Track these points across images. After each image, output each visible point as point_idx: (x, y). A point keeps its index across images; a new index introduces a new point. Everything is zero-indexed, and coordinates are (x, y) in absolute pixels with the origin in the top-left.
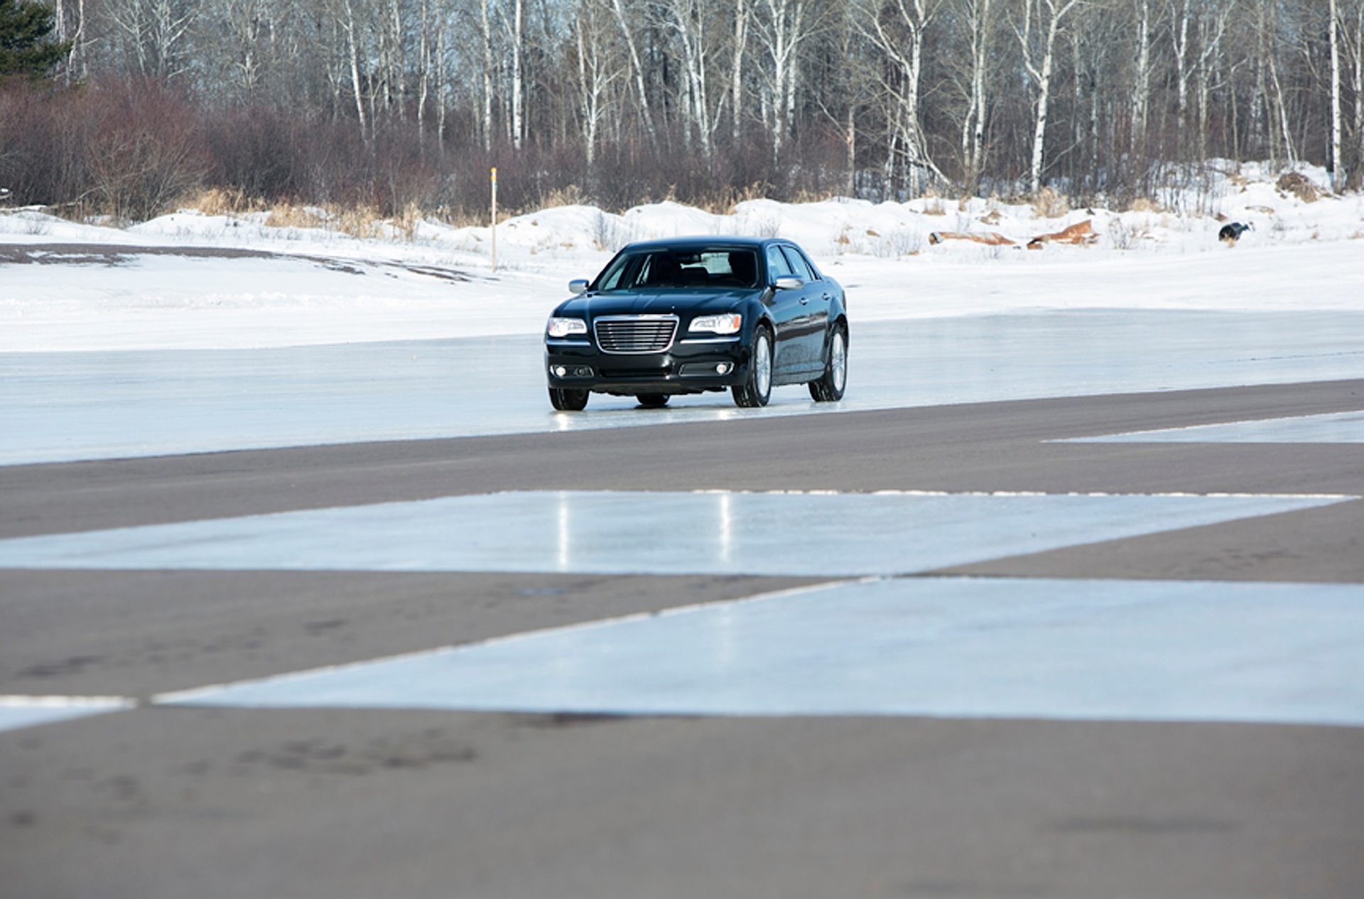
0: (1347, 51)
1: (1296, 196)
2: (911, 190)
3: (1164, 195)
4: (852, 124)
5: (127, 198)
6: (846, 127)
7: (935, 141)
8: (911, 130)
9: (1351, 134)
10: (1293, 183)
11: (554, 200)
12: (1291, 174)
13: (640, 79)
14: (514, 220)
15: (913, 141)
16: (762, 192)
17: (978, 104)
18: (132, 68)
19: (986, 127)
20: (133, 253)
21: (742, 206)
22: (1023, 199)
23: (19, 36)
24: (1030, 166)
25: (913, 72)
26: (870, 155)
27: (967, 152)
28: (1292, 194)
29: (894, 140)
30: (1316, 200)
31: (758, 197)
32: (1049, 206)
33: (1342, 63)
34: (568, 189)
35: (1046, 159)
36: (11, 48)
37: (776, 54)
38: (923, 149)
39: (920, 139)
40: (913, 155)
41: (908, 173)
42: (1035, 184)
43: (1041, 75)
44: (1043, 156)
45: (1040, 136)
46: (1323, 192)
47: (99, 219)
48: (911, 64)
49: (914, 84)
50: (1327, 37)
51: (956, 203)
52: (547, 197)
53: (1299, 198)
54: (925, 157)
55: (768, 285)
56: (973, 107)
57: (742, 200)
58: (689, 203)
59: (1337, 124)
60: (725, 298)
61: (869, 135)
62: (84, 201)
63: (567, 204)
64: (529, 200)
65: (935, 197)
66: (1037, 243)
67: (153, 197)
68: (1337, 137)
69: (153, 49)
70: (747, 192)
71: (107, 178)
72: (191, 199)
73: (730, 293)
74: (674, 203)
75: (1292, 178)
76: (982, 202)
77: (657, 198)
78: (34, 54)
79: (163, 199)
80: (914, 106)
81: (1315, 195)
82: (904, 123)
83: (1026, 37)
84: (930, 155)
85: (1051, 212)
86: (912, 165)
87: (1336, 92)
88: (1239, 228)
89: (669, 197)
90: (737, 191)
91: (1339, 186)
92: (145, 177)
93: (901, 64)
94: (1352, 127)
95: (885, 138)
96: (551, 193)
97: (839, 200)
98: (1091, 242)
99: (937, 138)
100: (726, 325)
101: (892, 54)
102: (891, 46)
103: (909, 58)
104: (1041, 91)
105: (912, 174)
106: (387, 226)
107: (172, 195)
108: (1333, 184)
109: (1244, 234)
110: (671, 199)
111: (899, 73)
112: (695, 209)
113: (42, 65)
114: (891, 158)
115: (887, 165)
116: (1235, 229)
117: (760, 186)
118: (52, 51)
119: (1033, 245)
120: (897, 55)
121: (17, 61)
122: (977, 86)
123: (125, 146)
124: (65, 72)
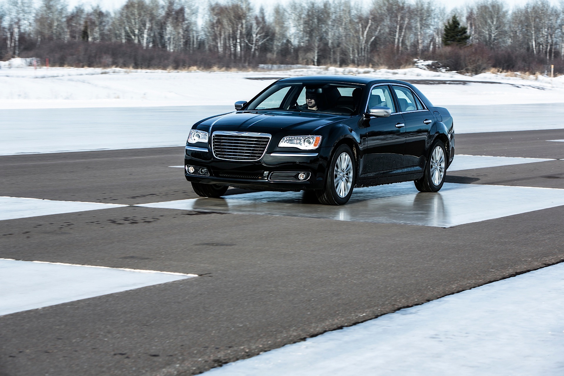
5: (474, 70)
18: (486, 41)
20: (470, 82)
23: (460, 34)
47: (467, 74)
55: (364, 113)
62: (465, 70)
69: (490, 35)
71: (470, 65)
72: (489, 70)
79: (482, 70)
92: (478, 65)
100: (309, 143)
106: (532, 77)
113: (464, 40)
118: (466, 37)
121: (459, 39)
123: (474, 59)
124: (469, 41)
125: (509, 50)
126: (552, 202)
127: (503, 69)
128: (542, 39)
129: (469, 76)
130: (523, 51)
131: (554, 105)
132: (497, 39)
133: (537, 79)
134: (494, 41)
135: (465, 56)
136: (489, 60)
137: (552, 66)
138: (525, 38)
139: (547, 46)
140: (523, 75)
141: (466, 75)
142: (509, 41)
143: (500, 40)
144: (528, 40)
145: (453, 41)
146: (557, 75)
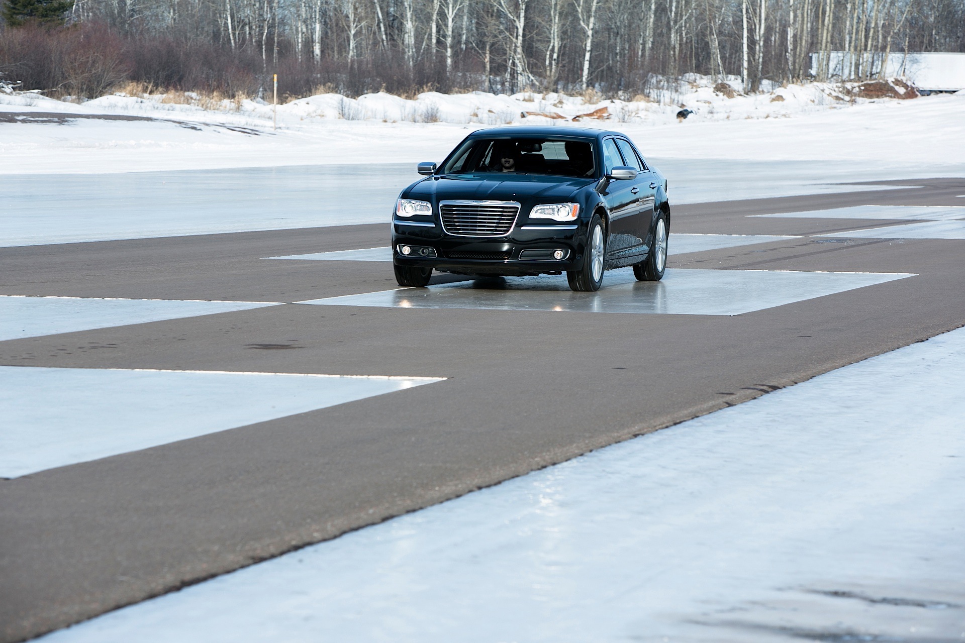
0: (752, 19)
1: (724, 95)
2: (519, 88)
3: (654, 94)
4: (488, 52)
5: (85, 87)
6: (485, 54)
7: (531, 62)
8: (519, 56)
9: (753, 63)
10: (722, 88)
11: (319, 91)
12: (721, 83)
13: (382, 25)
14: (297, 101)
15: (520, 62)
16: (433, 88)
17: (556, 43)
18: (112, 14)
19: (558, 57)
20: (74, 118)
21: (421, 96)
22: (578, 94)
24: (582, 76)
25: (520, 24)
26: (498, 68)
27: (548, 68)
28: (722, 94)
29: (511, 61)
30: (734, 97)
31: (431, 91)
32: (591, 98)
33: (749, 25)
34: (327, 85)
35: (590, 73)
36: (41, 3)
37: (448, 13)
38: (525, 66)
39: (524, 61)
40: (520, 69)
41: (517, 79)
42: (584, 86)
43: (588, 28)
44: (589, 71)
45: (587, 61)
46: (738, 93)
48: (519, 21)
49: (521, 32)
50: (742, 12)
51: (541, 95)
52: (316, 89)
53: (725, 96)
54: (526, 71)
55: (604, 175)
56: (552, 45)
57: (422, 92)
58: (393, 93)
59: (746, 57)
60: (566, 187)
61: (496, 58)
62: (61, 88)
63: (326, 93)
64: (306, 90)
65: (530, 92)
66: (577, 118)
67: (98, 86)
68: (746, 64)
70: (425, 88)
71: (74, 76)
72: (121, 87)
73: (570, 183)
74: (385, 93)
75: (722, 86)
76: (555, 95)
77: (376, 90)
78: (53, 7)
79: (105, 88)
80: (521, 44)
81: (733, 95)
82: (515, 52)
83: (581, 7)
84: (529, 70)
85: (592, 101)
86: (519, 75)
87: (745, 41)
88: (687, 112)
89: (382, 90)
90: (419, 88)
91: (747, 90)
92: (94, 75)
93: (515, 21)
94: (754, 60)
95: (505, 61)
96: (318, 87)
97: (476, 93)
98: (608, 118)
99: (533, 61)
100: (565, 213)
101: (509, 15)
102: (509, 11)
103: (518, 17)
104: (588, 36)
105: (519, 79)
106: (226, 102)
107: (109, 85)
108: (744, 89)
109: (690, 116)
110: (383, 91)
111: (513, 25)
112: (396, 97)
113: (57, 13)
114: (509, 70)
115: (507, 74)
116: (685, 113)
117: (432, 85)
118: (63, 6)
119: (575, 119)
120: (512, 15)
121: (44, 11)
122: (554, 33)
123: (83, 59)
124: (71, 16)
125: (170, 38)
126: (274, 407)
127: (156, 85)
128: (248, 11)
129: (73, 101)
130: (204, 40)
131: (281, 171)
132: (140, 11)
133: (238, 109)
134: (132, 16)
135: (61, 53)
136: (121, 63)
137: (275, 76)
138: (208, 8)
139: (261, 28)
140: (205, 99)
141: (64, 101)
142: (169, 17)
143: (148, 13)
144: (215, 14)
145: (31, 15)
146: (287, 98)
